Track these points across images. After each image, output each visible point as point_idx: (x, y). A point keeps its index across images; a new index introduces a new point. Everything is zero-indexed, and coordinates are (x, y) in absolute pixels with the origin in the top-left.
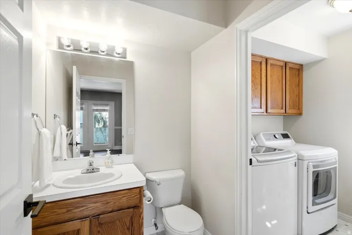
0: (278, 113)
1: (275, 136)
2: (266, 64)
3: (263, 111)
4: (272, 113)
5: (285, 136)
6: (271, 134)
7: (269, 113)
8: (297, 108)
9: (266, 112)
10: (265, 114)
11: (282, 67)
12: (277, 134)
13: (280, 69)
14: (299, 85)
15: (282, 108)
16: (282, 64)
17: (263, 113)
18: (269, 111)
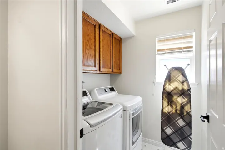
0: (108, 72)
1: (105, 90)
2: (99, 29)
3: (96, 70)
4: (103, 71)
5: (112, 89)
6: (102, 89)
7: (101, 71)
8: (119, 69)
9: (99, 71)
10: (98, 72)
11: (110, 35)
12: (107, 88)
13: (108, 37)
14: (120, 52)
15: (110, 68)
16: (110, 33)
17: (97, 71)
18: (101, 69)
